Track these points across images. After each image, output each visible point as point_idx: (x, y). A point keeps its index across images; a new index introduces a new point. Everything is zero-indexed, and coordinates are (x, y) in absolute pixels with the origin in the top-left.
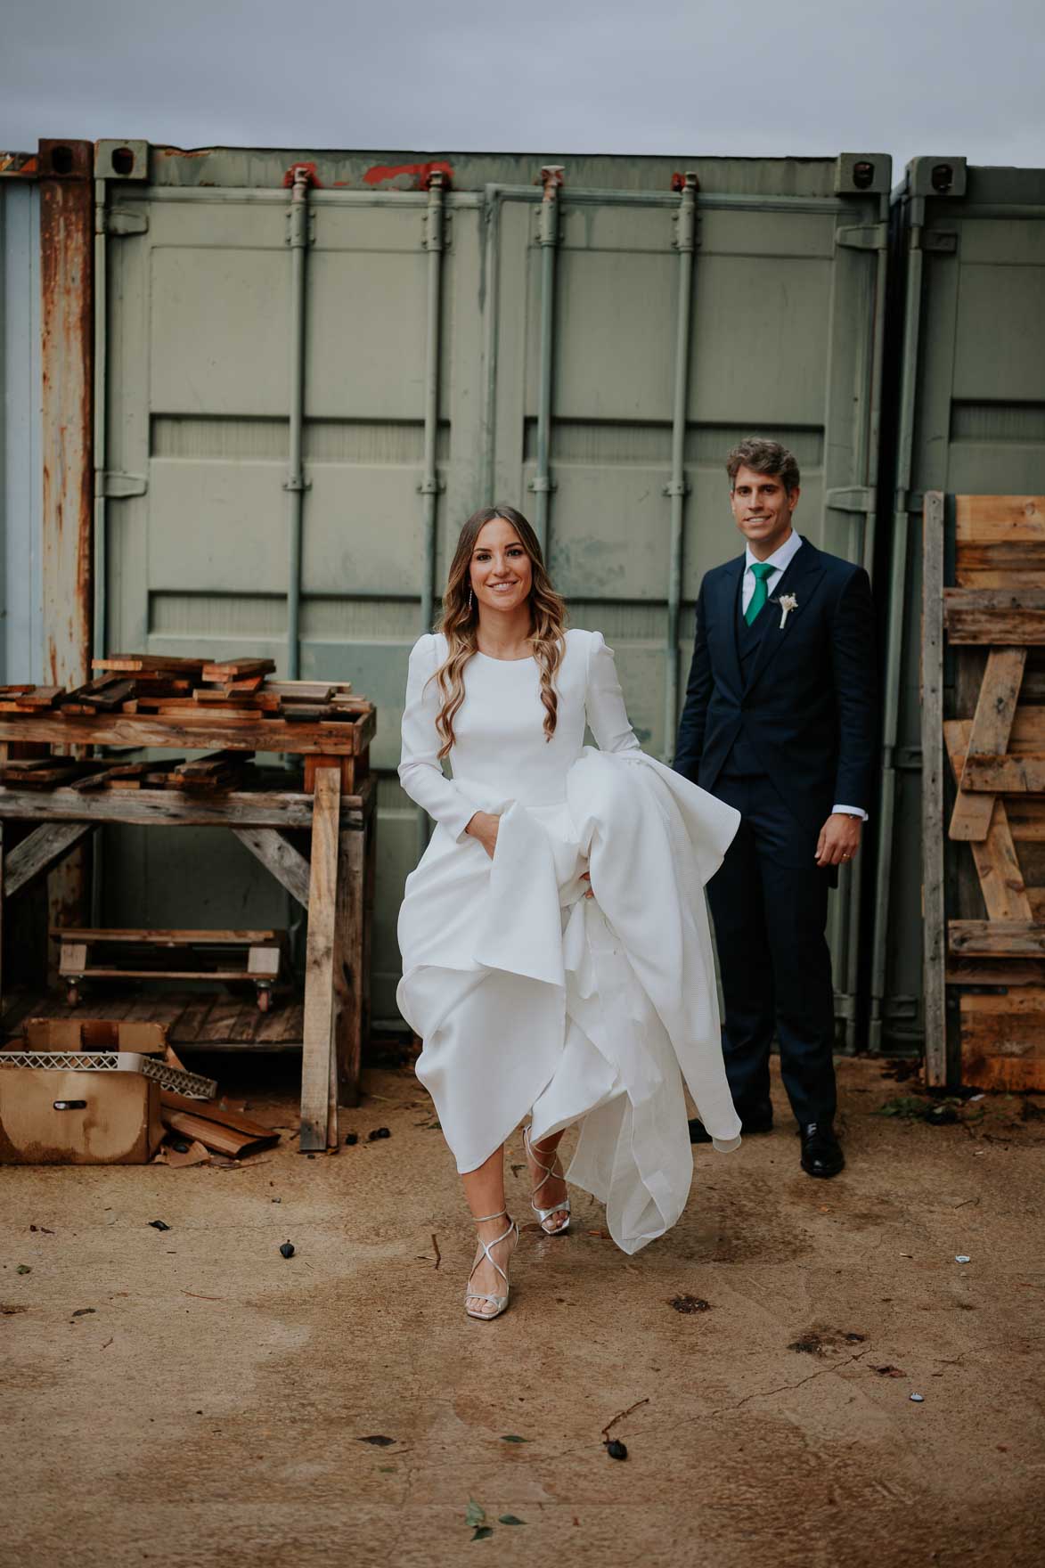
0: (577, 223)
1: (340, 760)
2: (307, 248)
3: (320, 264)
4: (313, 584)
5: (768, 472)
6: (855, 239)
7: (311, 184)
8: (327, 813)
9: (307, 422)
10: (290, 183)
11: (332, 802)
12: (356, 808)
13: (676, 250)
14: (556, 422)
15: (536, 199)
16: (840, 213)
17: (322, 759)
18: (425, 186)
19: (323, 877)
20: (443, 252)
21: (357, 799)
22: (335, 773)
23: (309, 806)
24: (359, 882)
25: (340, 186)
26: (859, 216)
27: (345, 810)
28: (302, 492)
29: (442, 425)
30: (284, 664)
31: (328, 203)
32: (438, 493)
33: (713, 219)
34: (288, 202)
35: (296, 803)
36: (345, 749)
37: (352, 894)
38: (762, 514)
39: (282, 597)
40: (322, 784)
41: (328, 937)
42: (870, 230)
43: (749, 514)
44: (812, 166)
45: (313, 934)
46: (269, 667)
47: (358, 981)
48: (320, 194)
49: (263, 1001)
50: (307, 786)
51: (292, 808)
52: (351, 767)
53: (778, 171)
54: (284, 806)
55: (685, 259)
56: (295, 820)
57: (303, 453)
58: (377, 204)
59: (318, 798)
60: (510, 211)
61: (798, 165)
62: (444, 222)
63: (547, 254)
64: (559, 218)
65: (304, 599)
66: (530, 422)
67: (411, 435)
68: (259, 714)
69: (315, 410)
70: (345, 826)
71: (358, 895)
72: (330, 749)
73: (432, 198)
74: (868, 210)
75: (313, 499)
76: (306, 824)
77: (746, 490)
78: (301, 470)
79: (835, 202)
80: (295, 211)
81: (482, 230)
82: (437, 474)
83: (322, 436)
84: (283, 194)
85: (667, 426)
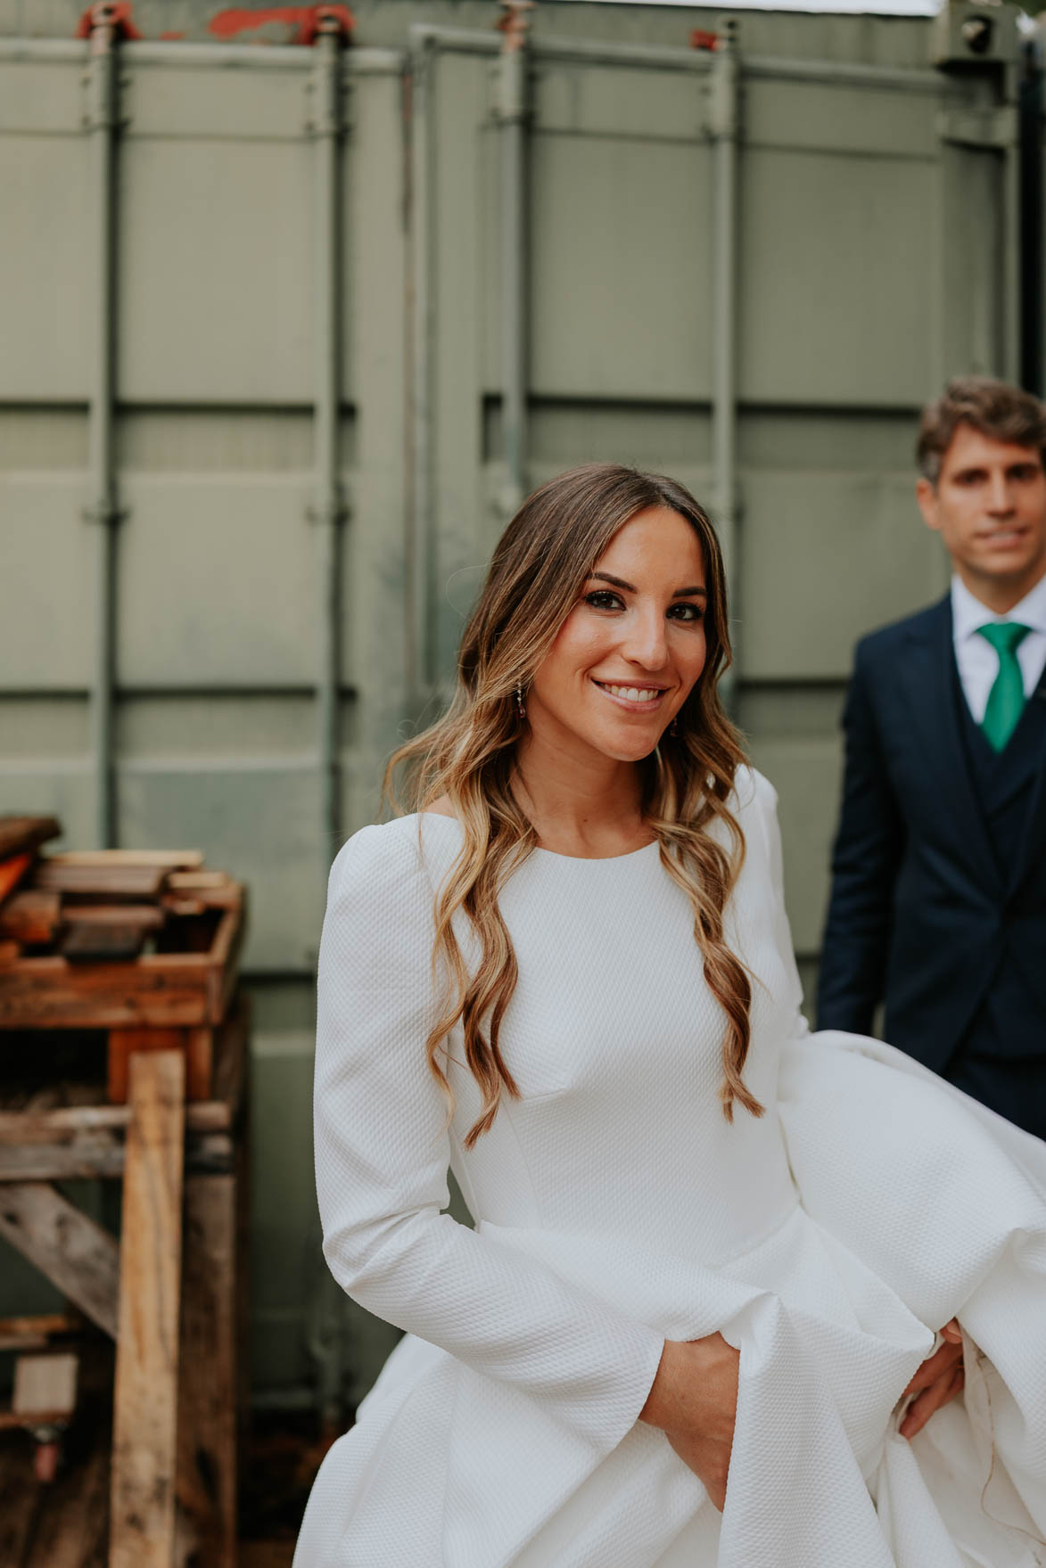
0: (556, 90)
1: (180, 1036)
2: (117, 132)
3: (138, 159)
4: (135, 671)
5: (1022, 439)
6: (968, 130)
7: (122, 33)
8: (155, 1155)
9: (122, 411)
10: (88, 29)
11: (164, 1127)
12: (216, 1131)
13: (710, 139)
14: (536, 403)
15: (491, 53)
16: (943, 94)
17: (147, 1037)
18: (311, 38)
19: (148, 1304)
20: (342, 138)
21: (216, 1112)
22: (171, 1064)
23: (119, 1134)
24: (224, 1283)
25: (170, 37)
26: (968, 99)
27: (193, 1136)
28: (114, 522)
29: (346, 412)
30: (83, 823)
31: (152, 63)
32: (341, 519)
33: (762, 93)
34: (84, 61)
35: (92, 1130)
36: (192, 1013)
37: (210, 1307)
38: (1011, 523)
39: (81, 696)
40: (144, 1090)
41: (159, 1455)
42: (987, 118)
43: (987, 524)
44: (901, 26)
45: (128, 1447)
46: (49, 830)
47: (228, 1486)
48: (135, 50)
49: (45, 1463)
50: (114, 1089)
51: (83, 1140)
52: (204, 1046)
53: (848, 31)
54: (66, 1138)
55: (725, 151)
56: (90, 1164)
57: (115, 460)
58: (233, 65)
59: (136, 1123)
60: (451, 70)
61: (879, 25)
62: (342, 92)
63: (512, 136)
64: (530, 81)
65: (121, 697)
66: (491, 403)
67: (292, 430)
68: (11, 950)
69: (136, 388)
70: (194, 1168)
71: (225, 1308)
72: (159, 1013)
73: (323, 54)
74: (983, 90)
75: (136, 537)
76: (111, 1170)
77: (974, 477)
78: (113, 487)
79: (936, 78)
80: (97, 73)
81: (406, 107)
82: (339, 489)
83: (149, 435)
84: (75, 47)
85: (702, 409)
